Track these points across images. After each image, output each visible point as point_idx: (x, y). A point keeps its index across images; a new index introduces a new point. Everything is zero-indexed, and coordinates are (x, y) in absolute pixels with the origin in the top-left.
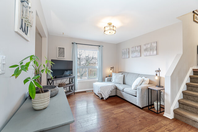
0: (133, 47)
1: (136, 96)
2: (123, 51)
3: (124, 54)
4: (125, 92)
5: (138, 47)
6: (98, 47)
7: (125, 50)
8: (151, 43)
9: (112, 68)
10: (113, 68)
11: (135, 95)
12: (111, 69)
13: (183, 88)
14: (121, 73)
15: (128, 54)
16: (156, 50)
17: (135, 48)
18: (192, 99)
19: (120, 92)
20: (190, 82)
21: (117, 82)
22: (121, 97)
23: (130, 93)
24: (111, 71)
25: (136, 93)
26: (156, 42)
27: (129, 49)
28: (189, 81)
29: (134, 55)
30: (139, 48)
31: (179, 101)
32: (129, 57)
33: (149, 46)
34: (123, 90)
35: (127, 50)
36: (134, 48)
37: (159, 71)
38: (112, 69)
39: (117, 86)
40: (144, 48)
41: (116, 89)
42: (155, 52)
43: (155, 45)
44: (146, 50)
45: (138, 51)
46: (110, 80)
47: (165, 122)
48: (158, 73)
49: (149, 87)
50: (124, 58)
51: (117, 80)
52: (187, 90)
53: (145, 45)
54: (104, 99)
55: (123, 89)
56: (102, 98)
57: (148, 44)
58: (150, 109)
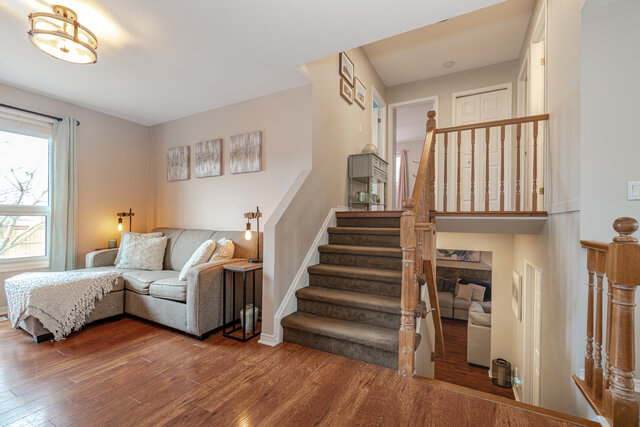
0: (201, 144)
1: (185, 302)
2: (171, 154)
3: (174, 163)
4: (154, 296)
5: (214, 141)
6: (51, 121)
7: (177, 151)
8: (249, 134)
9: (124, 214)
10: (131, 214)
11: (180, 297)
12: (120, 221)
13: (311, 258)
14: (161, 233)
15: (185, 164)
16: (260, 155)
17: (207, 147)
18: (324, 283)
19: (139, 299)
20: (330, 243)
21: (138, 266)
22: (140, 315)
23: (167, 295)
24: (120, 227)
25: (185, 292)
26: (261, 133)
27: (189, 148)
28: (325, 242)
29: (203, 169)
30: (218, 146)
31: (297, 294)
32: (189, 177)
33: (242, 143)
34: (148, 287)
35: (182, 153)
36: (204, 147)
37: (256, 215)
38: (126, 219)
39: (130, 280)
40: (229, 147)
41: (125, 289)
42: (257, 163)
43: (256, 140)
44: (235, 154)
45: (215, 156)
46: (110, 262)
47: (254, 359)
48: (253, 222)
49: (225, 267)
50: (173, 181)
51: (138, 258)
52: (322, 263)
53: (233, 138)
54: (58, 337)
55: (147, 285)
56: (45, 338)
57: (241, 136)
58: (231, 332)
